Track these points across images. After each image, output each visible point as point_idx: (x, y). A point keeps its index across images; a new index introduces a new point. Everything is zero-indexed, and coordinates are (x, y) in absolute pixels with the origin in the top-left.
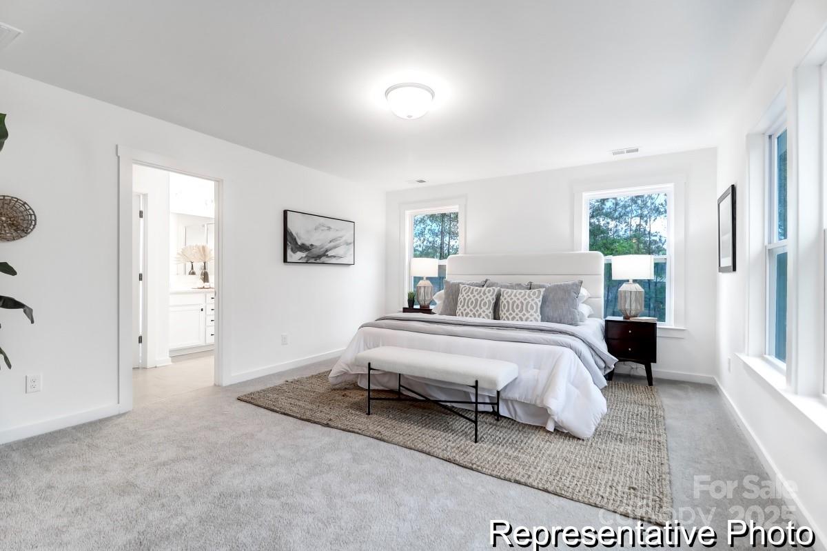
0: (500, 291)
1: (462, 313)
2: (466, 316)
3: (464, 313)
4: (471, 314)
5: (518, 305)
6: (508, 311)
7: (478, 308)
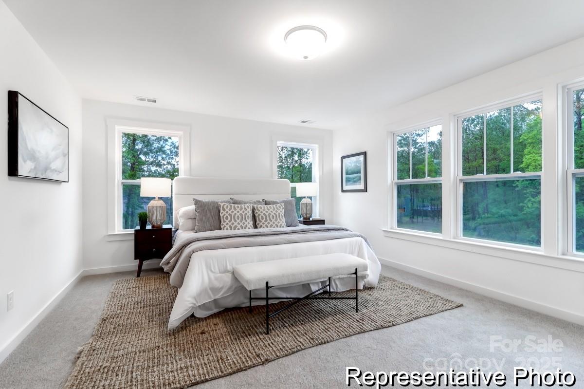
0: (253, 207)
1: (230, 227)
2: (235, 229)
3: (233, 226)
4: (239, 226)
5: (273, 216)
6: (266, 221)
7: (244, 221)
